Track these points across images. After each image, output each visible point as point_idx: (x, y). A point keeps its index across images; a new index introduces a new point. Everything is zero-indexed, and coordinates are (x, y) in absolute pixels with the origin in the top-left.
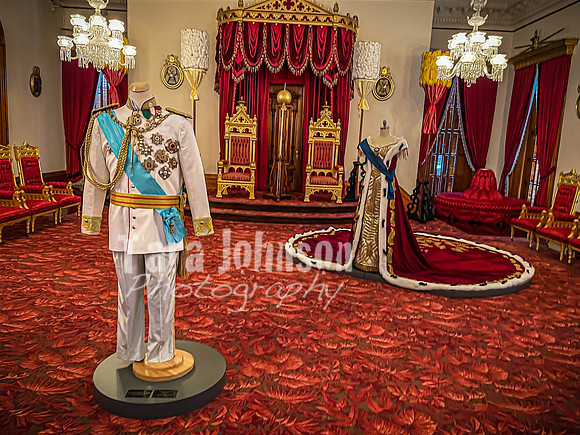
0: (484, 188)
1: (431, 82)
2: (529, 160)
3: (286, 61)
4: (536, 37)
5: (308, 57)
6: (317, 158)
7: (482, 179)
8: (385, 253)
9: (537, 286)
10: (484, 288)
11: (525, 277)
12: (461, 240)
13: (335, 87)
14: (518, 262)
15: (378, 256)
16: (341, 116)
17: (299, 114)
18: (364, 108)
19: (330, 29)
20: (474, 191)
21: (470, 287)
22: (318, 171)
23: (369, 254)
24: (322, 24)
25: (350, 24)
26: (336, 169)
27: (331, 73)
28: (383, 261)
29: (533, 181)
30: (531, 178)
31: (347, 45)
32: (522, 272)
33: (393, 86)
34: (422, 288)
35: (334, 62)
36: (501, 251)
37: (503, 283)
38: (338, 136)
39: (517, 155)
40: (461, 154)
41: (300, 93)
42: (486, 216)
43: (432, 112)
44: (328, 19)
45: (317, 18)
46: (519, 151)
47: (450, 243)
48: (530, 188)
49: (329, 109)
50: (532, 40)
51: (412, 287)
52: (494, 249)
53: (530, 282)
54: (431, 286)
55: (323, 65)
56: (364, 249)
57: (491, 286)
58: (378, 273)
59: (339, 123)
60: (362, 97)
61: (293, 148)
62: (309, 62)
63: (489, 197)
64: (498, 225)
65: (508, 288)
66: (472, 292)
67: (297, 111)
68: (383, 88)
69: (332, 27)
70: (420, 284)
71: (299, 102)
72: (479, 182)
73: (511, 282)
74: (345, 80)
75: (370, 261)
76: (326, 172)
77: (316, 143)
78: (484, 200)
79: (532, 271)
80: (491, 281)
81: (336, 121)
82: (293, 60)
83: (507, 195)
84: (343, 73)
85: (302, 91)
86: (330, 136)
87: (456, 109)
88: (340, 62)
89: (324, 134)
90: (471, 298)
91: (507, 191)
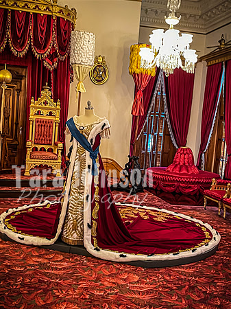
0: (184, 164)
1: (138, 71)
2: (219, 140)
3: (8, 43)
4: (222, 40)
5: (29, 41)
6: (39, 134)
7: (183, 156)
8: (90, 226)
9: (221, 252)
10: (176, 257)
11: (212, 244)
12: (163, 210)
13: (55, 70)
14: (208, 230)
15: (83, 230)
16: (61, 96)
17: (22, 93)
18: (81, 90)
19: (49, 17)
20: (176, 166)
21: (164, 257)
22: (39, 147)
23: (75, 228)
24: (42, 13)
25: (69, 15)
26: (56, 144)
27: (52, 57)
28: (88, 234)
29: (223, 158)
30: (222, 155)
31: (65, 33)
32: (210, 239)
33: (107, 73)
34: (122, 259)
35: (53, 47)
36: (195, 220)
37: (193, 251)
38: (58, 114)
39: (210, 136)
40: (166, 134)
41: (24, 74)
42: (186, 188)
43: (140, 97)
44: (47, 8)
45: (37, 6)
46: (211, 133)
47: (153, 213)
48: (221, 163)
49: (50, 90)
50: (220, 42)
51: (113, 259)
52: (189, 218)
53: (217, 248)
54: (131, 257)
55: (44, 49)
56: (70, 224)
57: (183, 254)
58: (83, 246)
59: (59, 103)
60: (79, 80)
61: (17, 124)
62: (30, 46)
63: (188, 172)
64: (195, 195)
65: (198, 256)
66: (167, 261)
67: (20, 90)
68: (99, 74)
69: (51, 16)
70: (121, 256)
71: (23, 81)
72: (180, 158)
73: (201, 249)
74: (64, 64)
75: (75, 235)
76: (47, 147)
77: (37, 121)
78: (184, 174)
79: (218, 238)
80: (183, 249)
81: (55, 101)
82: (15, 43)
83: (203, 169)
84: (63, 58)
85: (25, 72)
86: (51, 114)
87: (162, 96)
88: (59, 48)
89: (45, 112)
90: (165, 267)
91: (203, 166)
